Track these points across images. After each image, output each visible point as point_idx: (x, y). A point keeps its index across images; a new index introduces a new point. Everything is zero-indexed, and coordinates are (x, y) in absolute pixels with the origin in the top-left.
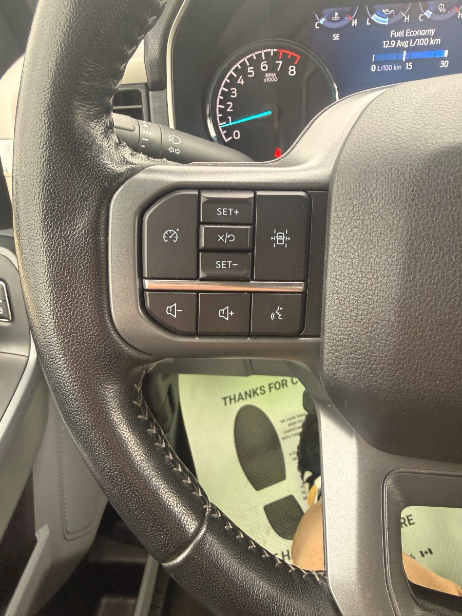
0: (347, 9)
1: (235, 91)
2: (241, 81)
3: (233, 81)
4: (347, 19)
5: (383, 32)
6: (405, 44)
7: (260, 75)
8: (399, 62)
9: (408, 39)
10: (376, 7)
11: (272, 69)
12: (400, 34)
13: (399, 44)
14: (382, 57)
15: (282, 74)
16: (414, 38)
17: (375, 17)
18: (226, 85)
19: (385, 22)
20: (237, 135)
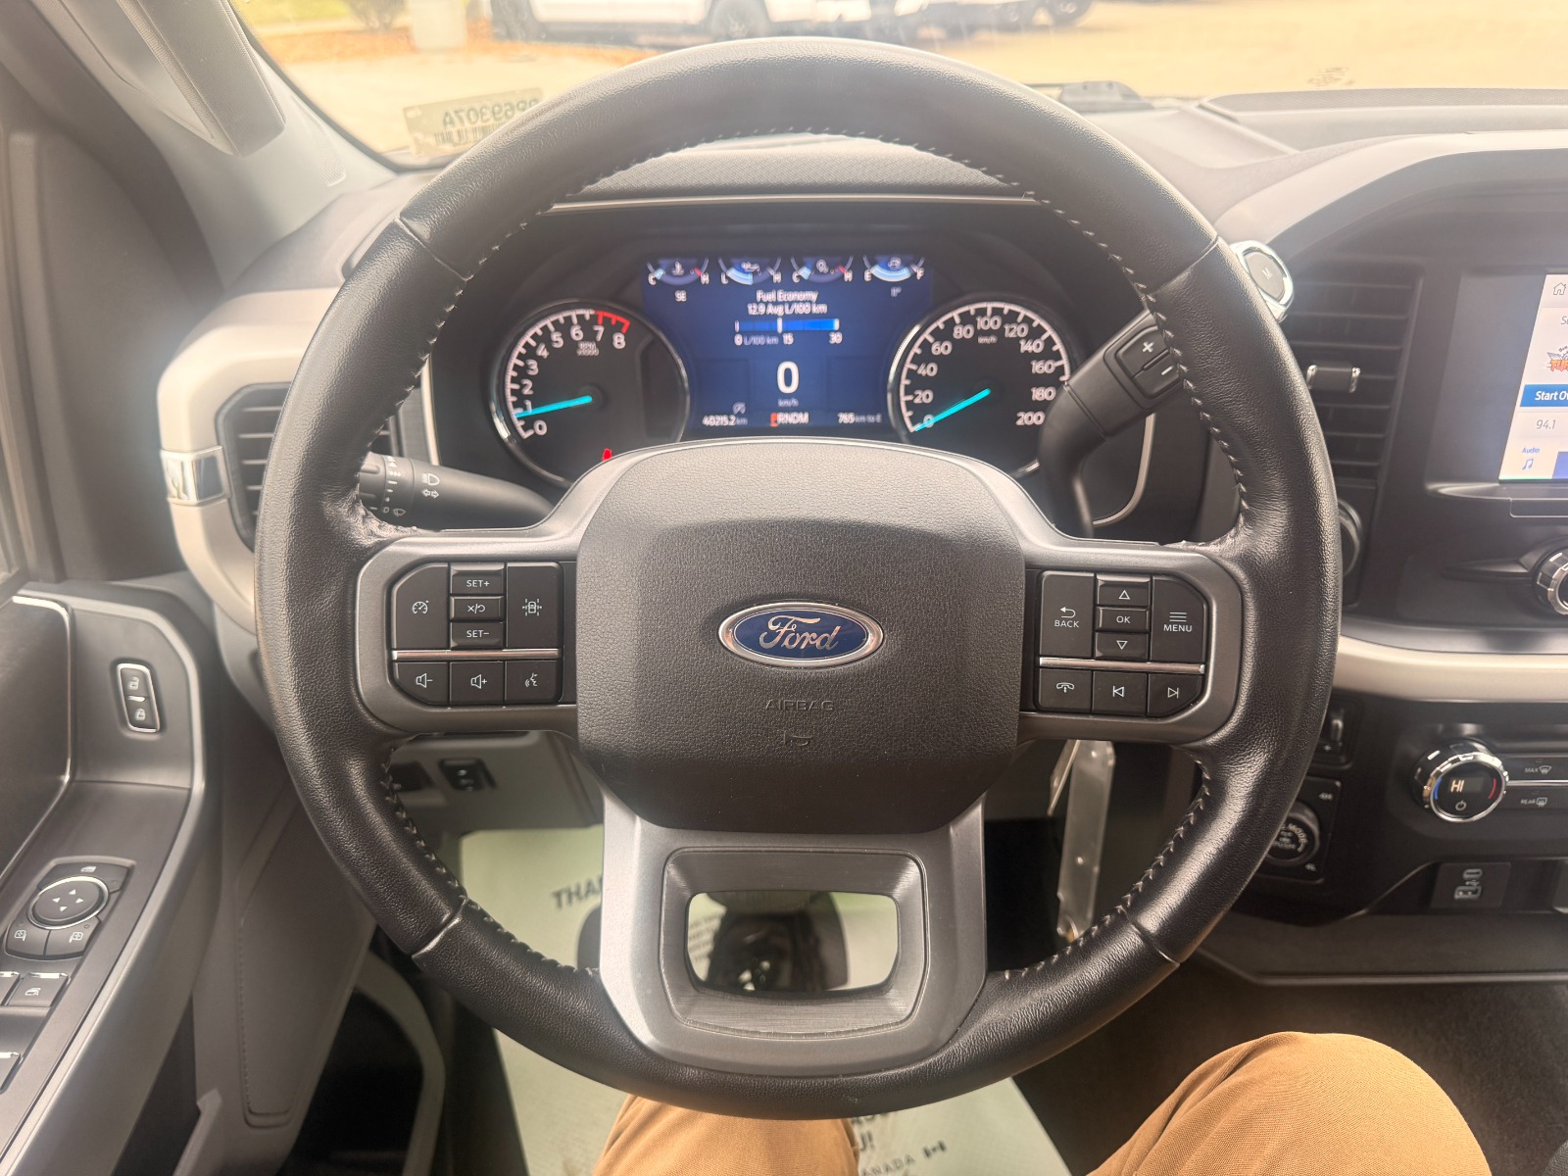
0: (694, 261)
1: (533, 364)
2: (542, 352)
3: (530, 352)
4: (694, 273)
5: (747, 294)
6: (779, 310)
7: (571, 345)
8: (773, 333)
9: (783, 303)
10: (734, 261)
11: (589, 336)
12: (770, 297)
13: (771, 310)
14: (749, 327)
15: (606, 344)
16: (790, 303)
17: (733, 274)
18: (520, 357)
19: (747, 280)
20: (540, 427)
